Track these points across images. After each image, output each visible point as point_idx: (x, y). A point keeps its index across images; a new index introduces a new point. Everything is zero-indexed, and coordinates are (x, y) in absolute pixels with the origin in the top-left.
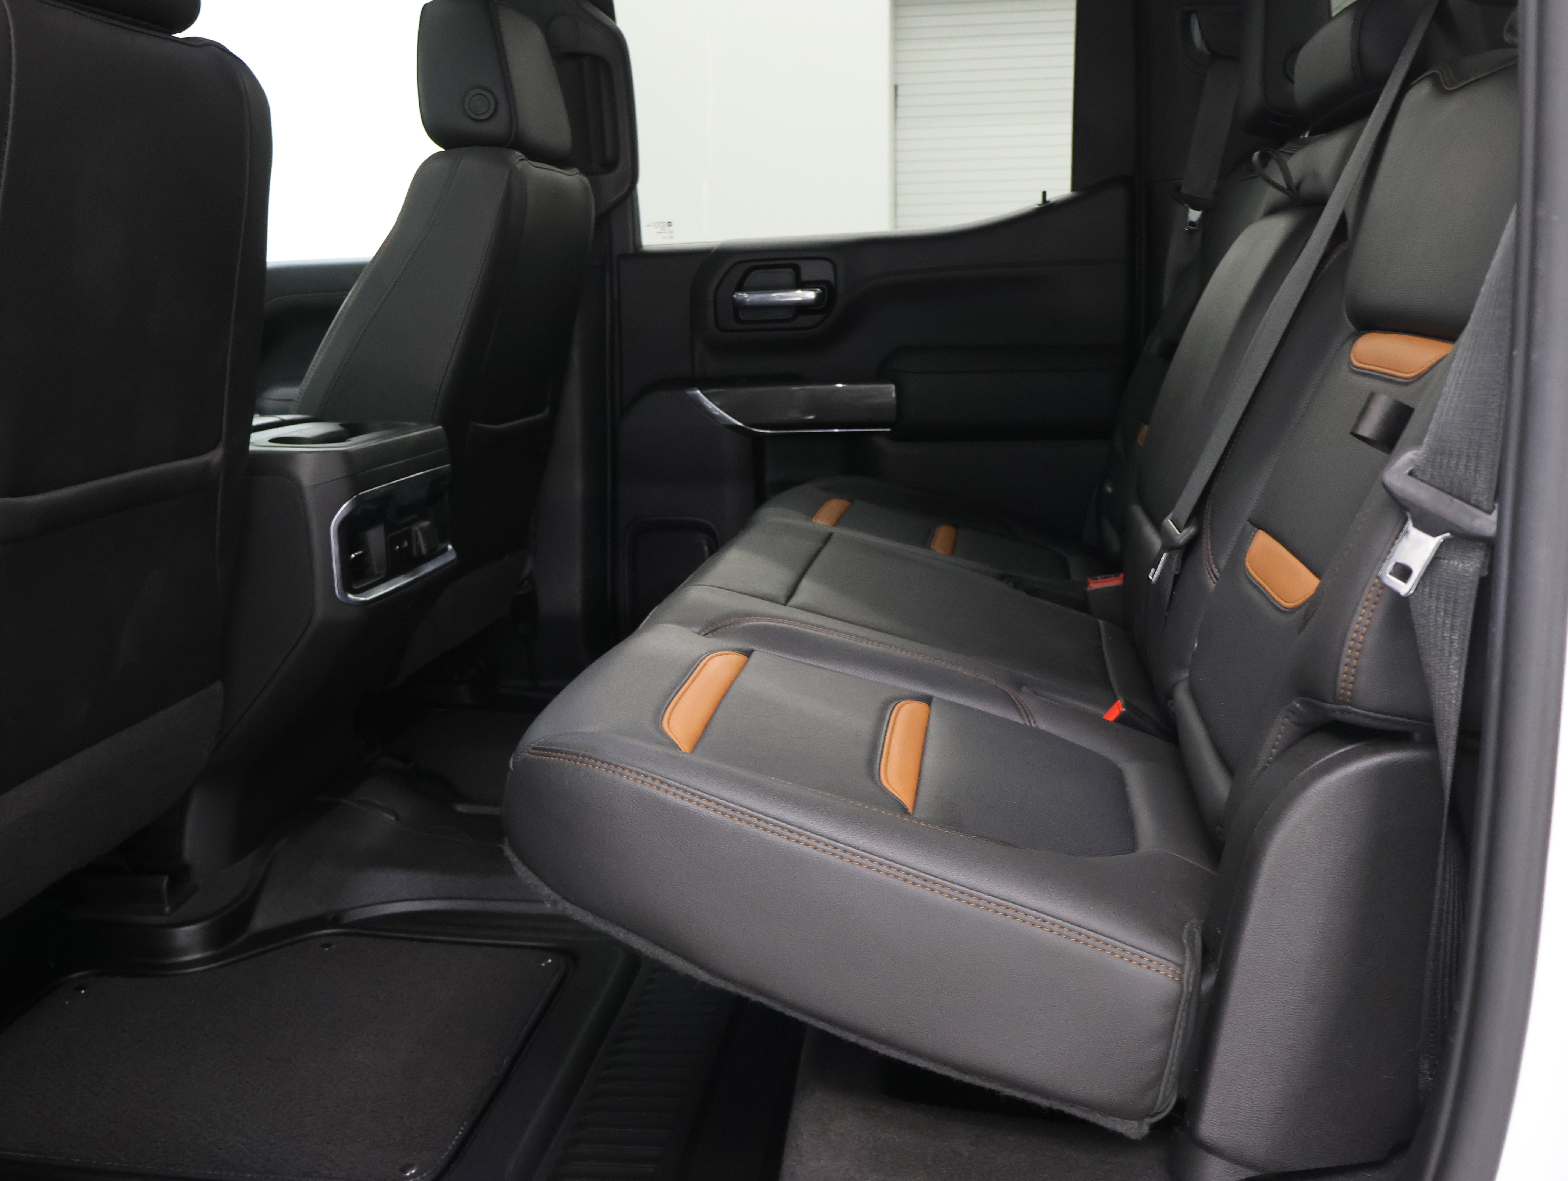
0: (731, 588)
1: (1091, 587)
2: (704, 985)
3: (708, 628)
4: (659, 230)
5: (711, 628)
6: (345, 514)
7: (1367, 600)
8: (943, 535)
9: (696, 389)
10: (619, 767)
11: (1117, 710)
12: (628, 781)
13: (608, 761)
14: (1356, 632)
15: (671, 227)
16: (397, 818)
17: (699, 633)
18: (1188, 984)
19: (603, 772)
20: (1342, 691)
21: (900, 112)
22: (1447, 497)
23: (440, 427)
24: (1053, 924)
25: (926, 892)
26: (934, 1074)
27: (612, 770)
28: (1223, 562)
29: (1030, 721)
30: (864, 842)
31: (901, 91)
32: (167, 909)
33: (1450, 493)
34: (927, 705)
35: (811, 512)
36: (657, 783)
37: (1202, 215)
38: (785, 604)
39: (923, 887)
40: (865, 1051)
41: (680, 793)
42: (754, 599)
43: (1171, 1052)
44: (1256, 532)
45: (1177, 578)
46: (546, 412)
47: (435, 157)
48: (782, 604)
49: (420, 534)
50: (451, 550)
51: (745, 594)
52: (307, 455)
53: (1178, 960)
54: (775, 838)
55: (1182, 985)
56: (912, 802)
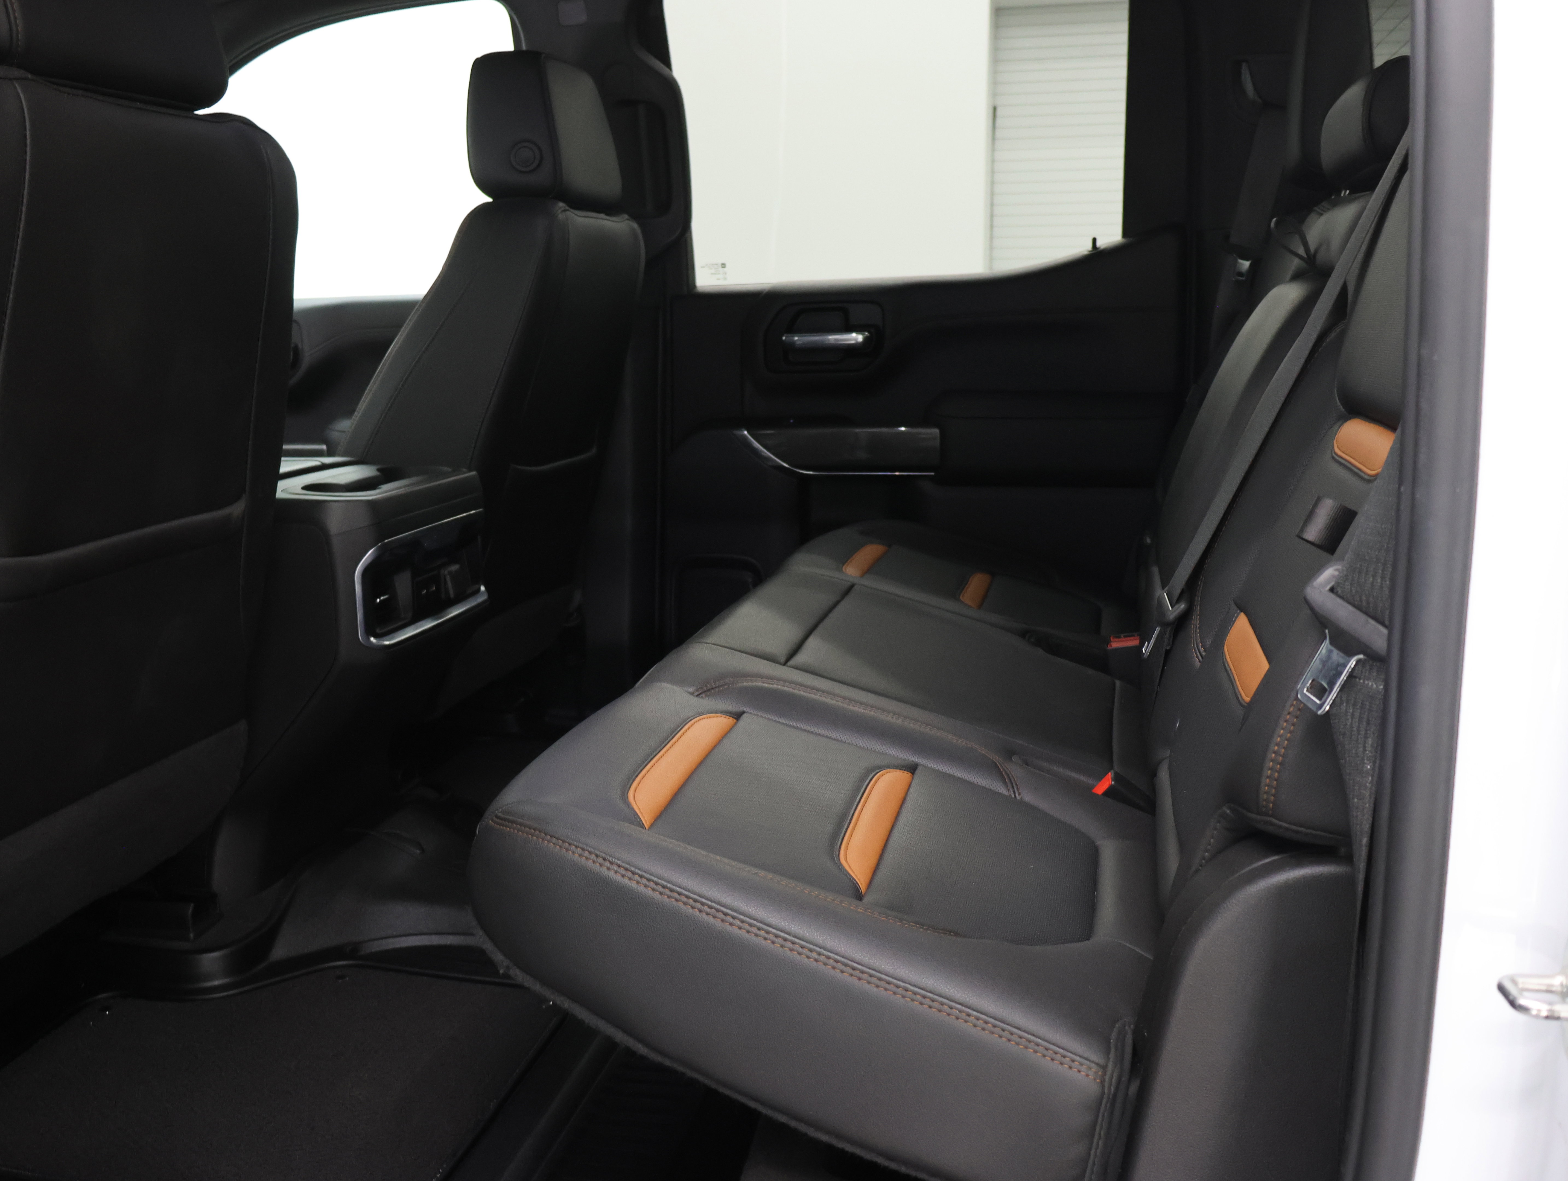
0: (731, 645)
1: (1111, 646)
2: (643, 1058)
3: (701, 688)
4: (713, 271)
5: (705, 689)
6: (369, 561)
7: (1289, 714)
8: (977, 583)
9: (743, 429)
10: (566, 842)
11: (1107, 782)
12: (574, 856)
13: (557, 836)
14: (1277, 744)
15: (725, 269)
16: (423, 851)
17: (692, 694)
18: (1110, 1085)
19: (551, 846)
20: (1264, 803)
21: (998, 133)
22: (1363, 617)
23: (474, 473)
24: (978, 1019)
25: (855, 981)
26: (861, 1159)
27: (560, 845)
28: (1208, 642)
29: (1014, 793)
30: (795, 927)
31: (999, 112)
32: (192, 935)
33: (1366, 613)
34: (910, 774)
35: (844, 559)
36: (600, 860)
37: (1251, 265)
38: (785, 664)
39: (851, 975)
40: (795, 1132)
41: (622, 871)
42: (754, 658)
43: (1092, 1152)
44: (1238, 615)
45: (1168, 653)
46: (594, 450)
47: (482, 208)
48: (780, 663)
49: (448, 578)
50: (483, 592)
51: (746, 653)
52: (336, 504)
53: (1101, 1062)
54: (711, 920)
55: (1103, 1086)
56: (868, 880)
